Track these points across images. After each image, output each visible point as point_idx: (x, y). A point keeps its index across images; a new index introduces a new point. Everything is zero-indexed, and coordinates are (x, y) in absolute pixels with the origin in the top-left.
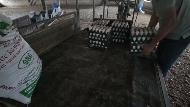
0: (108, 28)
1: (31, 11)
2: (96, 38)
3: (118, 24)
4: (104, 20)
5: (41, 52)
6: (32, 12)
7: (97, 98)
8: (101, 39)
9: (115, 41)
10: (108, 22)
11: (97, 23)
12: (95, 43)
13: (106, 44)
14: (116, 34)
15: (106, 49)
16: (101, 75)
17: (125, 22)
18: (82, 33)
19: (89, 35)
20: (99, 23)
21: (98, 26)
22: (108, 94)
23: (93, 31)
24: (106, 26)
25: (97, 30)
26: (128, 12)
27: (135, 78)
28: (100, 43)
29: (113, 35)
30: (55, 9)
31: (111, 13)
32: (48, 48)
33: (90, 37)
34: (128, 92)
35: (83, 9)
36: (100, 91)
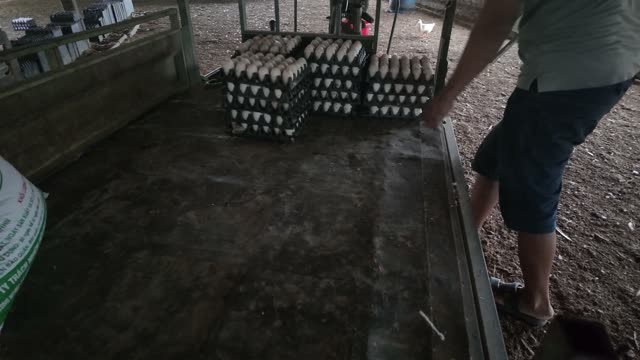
0: (290, 64)
1: (17, 17)
2: (252, 101)
3: (325, 50)
4: (278, 37)
5: (47, 163)
6: (21, 20)
7: (252, 306)
8: (269, 104)
9: (321, 107)
10: (292, 44)
11: (255, 47)
12: (251, 116)
13: (290, 120)
14: (322, 85)
15: (290, 137)
16: (271, 228)
17: (350, 41)
18: (208, 87)
19: (227, 90)
20: (259, 47)
21: (257, 56)
22: (291, 287)
23: (238, 74)
24: (287, 56)
25: (251, 71)
26: (365, 9)
27: (383, 226)
28: (268, 118)
29: (313, 87)
30: (109, 6)
31: (314, 17)
32: (73, 147)
33: (230, 98)
34: (358, 275)
35: (216, 5)
36: (263, 283)
